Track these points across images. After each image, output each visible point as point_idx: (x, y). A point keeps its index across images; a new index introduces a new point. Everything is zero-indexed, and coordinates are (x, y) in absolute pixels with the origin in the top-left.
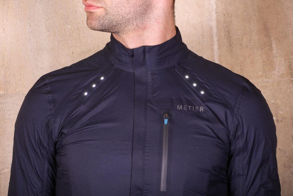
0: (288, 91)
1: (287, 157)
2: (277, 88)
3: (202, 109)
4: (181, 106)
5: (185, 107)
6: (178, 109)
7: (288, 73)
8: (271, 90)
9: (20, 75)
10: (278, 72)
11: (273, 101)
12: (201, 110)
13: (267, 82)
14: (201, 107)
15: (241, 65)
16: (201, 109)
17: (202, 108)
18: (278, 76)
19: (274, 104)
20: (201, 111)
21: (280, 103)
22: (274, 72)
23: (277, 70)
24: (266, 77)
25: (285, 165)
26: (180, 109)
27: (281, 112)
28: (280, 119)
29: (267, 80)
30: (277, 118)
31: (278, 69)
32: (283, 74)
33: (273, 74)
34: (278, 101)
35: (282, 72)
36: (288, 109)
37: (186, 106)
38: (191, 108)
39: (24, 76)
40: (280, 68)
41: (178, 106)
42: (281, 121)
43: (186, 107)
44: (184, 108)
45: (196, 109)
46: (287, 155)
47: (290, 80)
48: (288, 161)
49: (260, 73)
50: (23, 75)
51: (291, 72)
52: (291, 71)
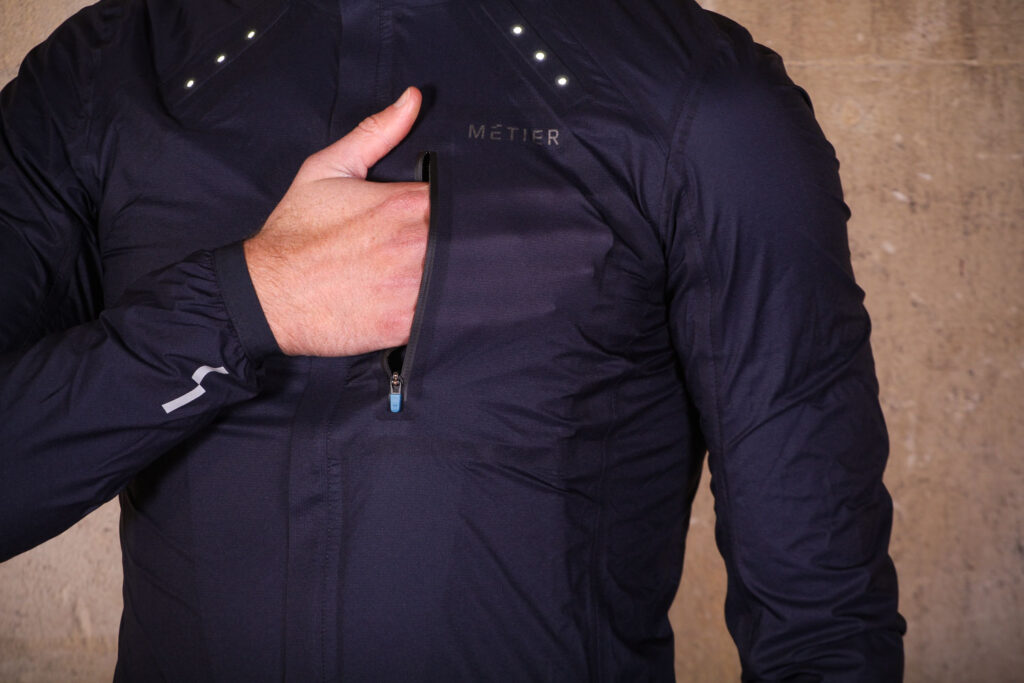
0: (956, 103)
1: (939, 331)
2: (915, 91)
3: (553, 137)
4: (483, 127)
5: (494, 130)
6: (470, 135)
7: (956, 42)
8: (895, 97)
9: (22, 5)
10: (924, 36)
11: (898, 138)
12: (552, 140)
13: (883, 68)
14: (550, 131)
15: (793, 8)
16: (550, 137)
17: (553, 134)
18: (922, 49)
19: (901, 146)
20: (549, 142)
21: (923, 143)
22: (909, 36)
23: (920, 29)
24: (879, 51)
25: (930, 360)
26: (476, 136)
27: (927, 177)
28: (921, 201)
29: (883, 62)
30: (911, 198)
31: (924, 24)
32: (940, 45)
33: (907, 43)
34: (917, 138)
35: (935, 38)
36: (950, 167)
37: (498, 126)
38: (519, 134)
39: (34, 9)
40: (930, 22)
41: (471, 127)
42: (926, 207)
43: (499, 129)
44: (492, 134)
45: (534, 137)
46: (940, 324)
47: (964, 65)
48: (941, 346)
49: (860, 37)
50: (30, 10)
51: (968, 39)
52: (968, 35)
